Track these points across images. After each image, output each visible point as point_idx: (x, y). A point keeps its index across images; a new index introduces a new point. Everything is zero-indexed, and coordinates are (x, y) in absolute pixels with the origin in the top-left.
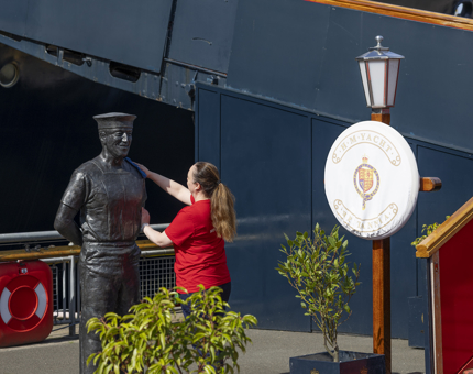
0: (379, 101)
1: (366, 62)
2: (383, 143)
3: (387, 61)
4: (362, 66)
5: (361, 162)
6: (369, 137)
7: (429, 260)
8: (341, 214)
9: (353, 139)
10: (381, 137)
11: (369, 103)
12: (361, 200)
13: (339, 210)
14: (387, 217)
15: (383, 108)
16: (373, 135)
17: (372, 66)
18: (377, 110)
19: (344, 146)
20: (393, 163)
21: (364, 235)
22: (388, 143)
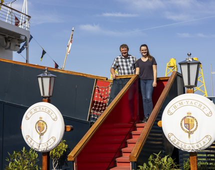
0: (47, 94)
1: (42, 77)
2: (49, 111)
3: (50, 77)
4: (40, 79)
5: (39, 120)
6: (43, 109)
7: (73, 162)
8: (29, 141)
9: (35, 110)
10: (48, 109)
11: (42, 95)
12: (39, 135)
13: (28, 140)
14: (50, 143)
15: (48, 97)
16: (44, 108)
17: (44, 79)
18: (45, 97)
19: (31, 113)
20: (54, 120)
21: (40, 150)
22: (51, 111)
